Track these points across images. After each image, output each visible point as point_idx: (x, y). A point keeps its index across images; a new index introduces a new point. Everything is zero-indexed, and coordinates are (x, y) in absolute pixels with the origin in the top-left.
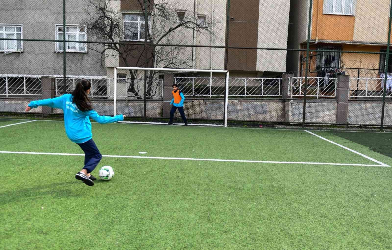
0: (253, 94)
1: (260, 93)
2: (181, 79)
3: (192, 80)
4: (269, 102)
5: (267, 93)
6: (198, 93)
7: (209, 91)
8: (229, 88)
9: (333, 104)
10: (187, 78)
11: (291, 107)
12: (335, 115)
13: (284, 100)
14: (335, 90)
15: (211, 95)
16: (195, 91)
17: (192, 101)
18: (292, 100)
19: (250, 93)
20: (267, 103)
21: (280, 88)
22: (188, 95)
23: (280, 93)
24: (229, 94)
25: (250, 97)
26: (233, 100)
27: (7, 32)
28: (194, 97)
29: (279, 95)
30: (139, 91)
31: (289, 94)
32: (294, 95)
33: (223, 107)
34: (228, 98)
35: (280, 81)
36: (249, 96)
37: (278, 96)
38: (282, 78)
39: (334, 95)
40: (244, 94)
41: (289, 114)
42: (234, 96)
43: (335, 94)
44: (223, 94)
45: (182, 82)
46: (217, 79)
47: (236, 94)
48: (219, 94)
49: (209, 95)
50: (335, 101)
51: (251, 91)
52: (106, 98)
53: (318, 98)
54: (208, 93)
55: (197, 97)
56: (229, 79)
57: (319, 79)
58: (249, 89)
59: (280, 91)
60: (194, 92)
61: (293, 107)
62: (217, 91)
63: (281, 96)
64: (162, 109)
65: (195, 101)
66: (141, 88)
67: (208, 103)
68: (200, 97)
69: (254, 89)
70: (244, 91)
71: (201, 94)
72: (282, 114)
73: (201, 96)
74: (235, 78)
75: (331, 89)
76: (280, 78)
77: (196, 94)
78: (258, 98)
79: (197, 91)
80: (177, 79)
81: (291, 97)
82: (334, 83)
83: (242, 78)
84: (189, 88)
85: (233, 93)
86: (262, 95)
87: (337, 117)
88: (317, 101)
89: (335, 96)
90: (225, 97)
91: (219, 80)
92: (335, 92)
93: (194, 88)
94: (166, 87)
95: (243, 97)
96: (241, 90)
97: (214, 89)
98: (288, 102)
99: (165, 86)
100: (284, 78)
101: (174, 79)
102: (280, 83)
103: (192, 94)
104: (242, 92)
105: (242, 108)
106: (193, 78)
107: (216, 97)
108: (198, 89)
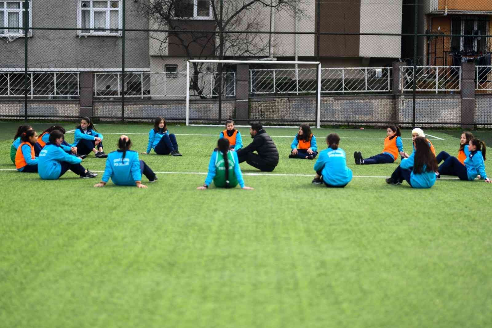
0: (354, 89)
1: (363, 87)
2: (258, 72)
3: (272, 72)
4: (375, 99)
5: (372, 88)
6: (281, 89)
7: (295, 86)
8: (322, 82)
9: (457, 100)
10: (266, 70)
11: (401, 104)
12: (459, 114)
13: (394, 96)
14: (460, 82)
15: (297, 92)
16: (277, 86)
17: (274, 100)
18: (403, 96)
19: (349, 88)
20: (373, 101)
21: (389, 82)
22: (268, 93)
23: (389, 87)
24: (322, 90)
25: (349, 93)
26: (327, 98)
27: (9, 9)
28: (276, 94)
29: (389, 89)
30: (203, 88)
31: (400, 88)
32: (406, 90)
33: (314, 106)
34: (321, 95)
35: (389, 71)
36: (348, 91)
37: (387, 91)
38: (391, 68)
39: (458, 88)
40: (342, 90)
41: (400, 114)
42: (328, 93)
43: (460, 87)
44: (314, 90)
45: (261, 75)
46: (305, 70)
47: (331, 89)
48: (309, 89)
49: (295, 92)
50: (459, 97)
51: (352, 85)
52: (150, 98)
53: (437, 92)
54: (294, 88)
55: (280, 94)
56: (322, 71)
57: (437, 68)
58: (348, 82)
59: (389, 84)
60: (276, 88)
61: (404, 104)
62: (306, 86)
63: (391, 91)
64: (235, 112)
65: (277, 99)
66: (206, 83)
67: (294, 103)
68: (284, 94)
69: (355, 82)
70: (341, 85)
71: (285, 90)
72: (392, 115)
73: (284, 92)
74: (330, 69)
75: (454, 82)
76: (389, 68)
77: (279, 91)
78: (361, 95)
79: (280, 86)
80: (253, 72)
81: (402, 92)
82: (457, 73)
83: (339, 68)
84: (269, 83)
85: (327, 89)
86: (366, 91)
87: (462, 117)
88: (436, 97)
89: (459, 90)
90: (316, 94)
91: (309, 71)
92: (460, 84)
93: (276, 84)
94: (240, 82)
95: (341, 94)
96: (338, 84)
97: (302, 83)
98: (398, 98)
99: (239, 80)
100: (394, 67)
101: (250, 71)
102: (389, 74)
103: (273, 91)
104: (340, 87)
105: (339, 108)
106: (274, 70)
107: (306, 94)
108: (280, 84)
